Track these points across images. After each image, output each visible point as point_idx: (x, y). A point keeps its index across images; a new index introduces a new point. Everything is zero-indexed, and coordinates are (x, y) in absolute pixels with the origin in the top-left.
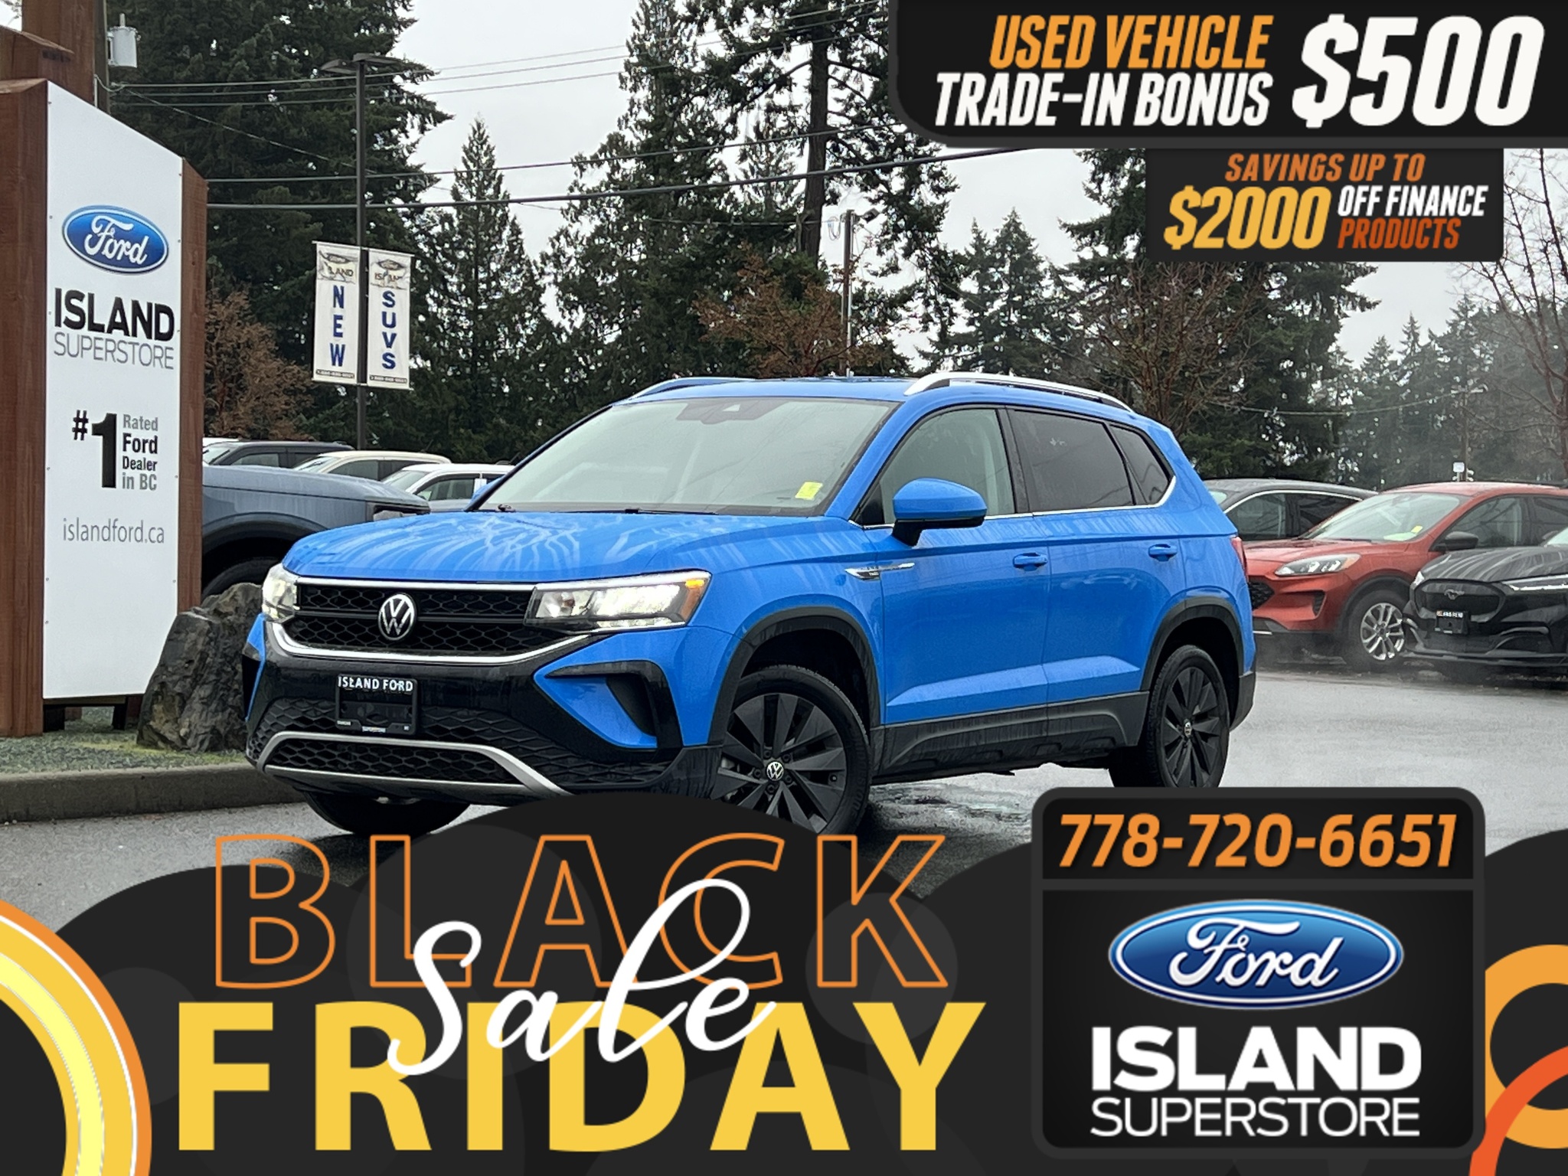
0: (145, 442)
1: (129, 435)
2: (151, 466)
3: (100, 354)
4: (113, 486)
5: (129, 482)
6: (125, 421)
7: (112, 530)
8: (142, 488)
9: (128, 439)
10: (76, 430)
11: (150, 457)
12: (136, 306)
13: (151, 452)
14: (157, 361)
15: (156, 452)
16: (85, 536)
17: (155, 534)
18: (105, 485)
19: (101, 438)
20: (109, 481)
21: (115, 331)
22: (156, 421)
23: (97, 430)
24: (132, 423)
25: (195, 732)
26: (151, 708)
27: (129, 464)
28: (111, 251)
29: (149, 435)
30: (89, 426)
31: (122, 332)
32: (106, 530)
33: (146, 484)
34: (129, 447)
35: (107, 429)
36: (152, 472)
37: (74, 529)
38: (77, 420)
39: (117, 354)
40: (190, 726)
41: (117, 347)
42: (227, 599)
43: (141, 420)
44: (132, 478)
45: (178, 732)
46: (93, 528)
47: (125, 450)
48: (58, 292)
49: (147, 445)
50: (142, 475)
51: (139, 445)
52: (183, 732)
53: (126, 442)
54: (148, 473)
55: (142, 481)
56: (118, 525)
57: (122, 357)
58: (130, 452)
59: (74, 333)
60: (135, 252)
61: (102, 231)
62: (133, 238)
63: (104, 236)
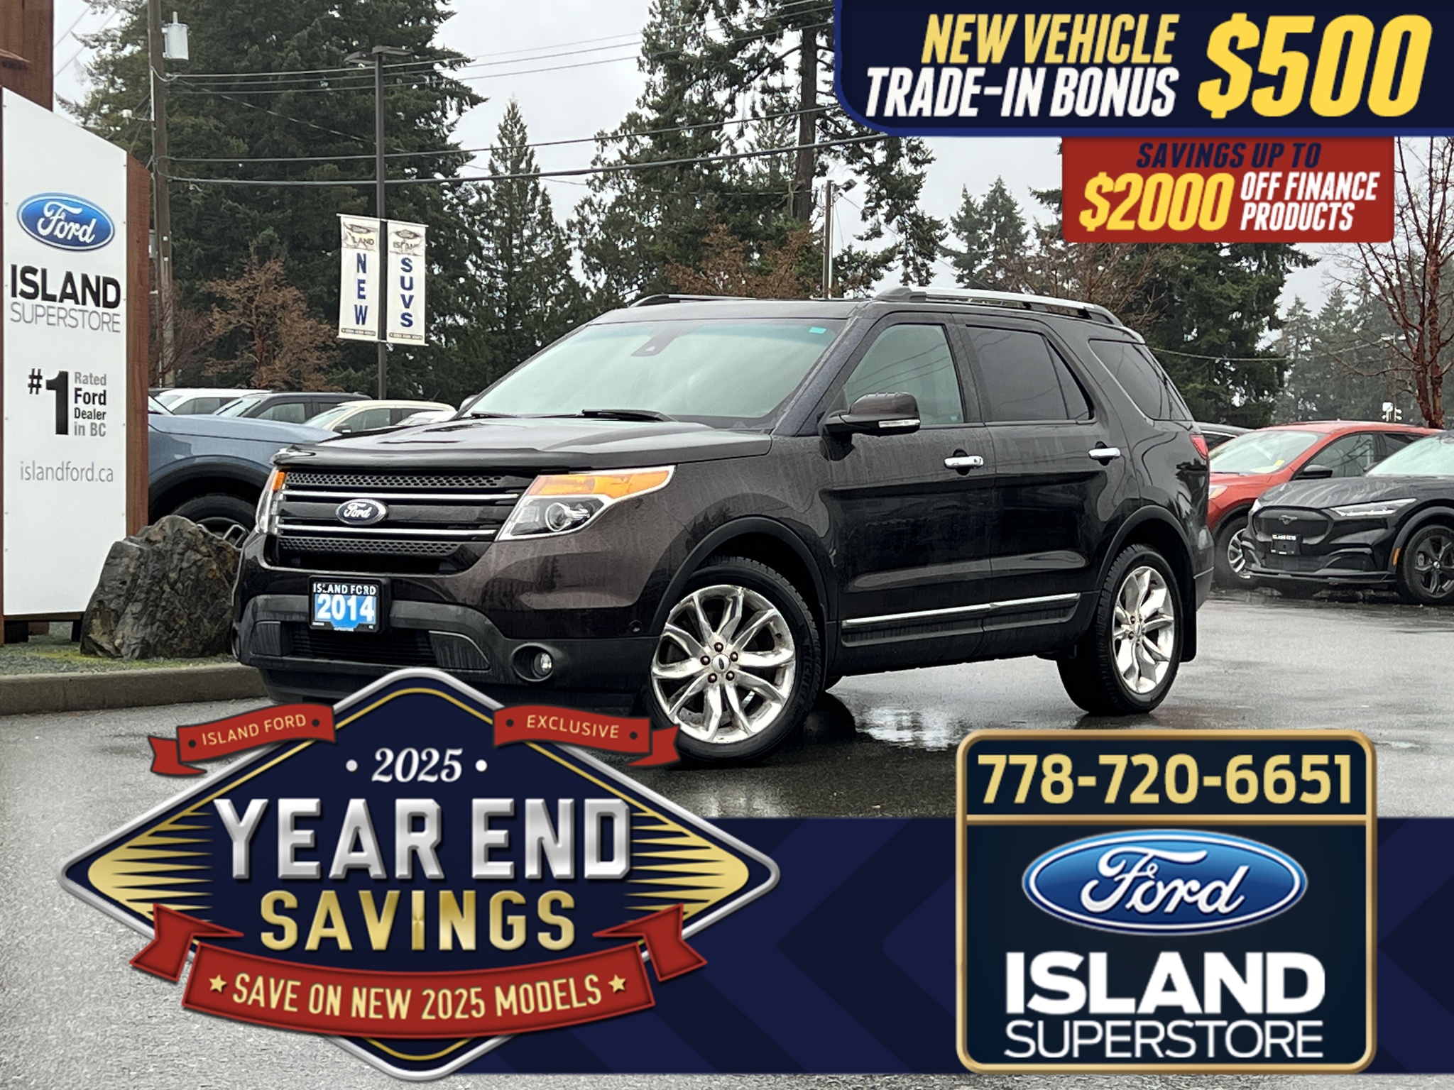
0: (95, 395)
1: (80, 389)
2: (100, 415)
3: (53, 320)
4: (66, 432)
5: (80, 430)
6: (76, 378)
7: (65, 471)
8: (92, 435)
9: (79, 392)
10: (32, 386)
11: (98, 408)
12: (85, 278)
13: (101, 403)
14: (105, 325)
15: (104, 403)
16: (40, 476)
17: (104, 474)
18: (58, 432)
19: (53, 393)
20: (62, 428)
21: (65, 300)
22: (105, 378)
23: (50, 385)
24: (82, 378)
25: (128, 642)
26: (90, 623)
27: (80, 414)
28: (61, 231)
29: (99, 389)
30: (43, 382)
31: (72, 301)
32: (60, 471)
33: (95, 431)
34: (80, 399)
35: (59, 385)
36: (101, 421)
37: (30, 471)
38: (32, 377)
39: (69, 320)
40: (123, 637)
41: (68, 313)
42: (157, 529)
43: (91, 376)
44: (83, 427)
45: (113, 643)
46: (47, 469)
47: (76, 402)
49: (97, 398)
50: (92, 424)
51: (89, 398)
52: (117, 642)
53: (77, 396)
54: (98, 422)
55: (92, 429)
56: (71, 466)
57: (73, 323)
58: (81, 404)
59: (29, 303)
60: (85, 233)
61: (54, 215)
62: (82, 220)
63: (55, 219)
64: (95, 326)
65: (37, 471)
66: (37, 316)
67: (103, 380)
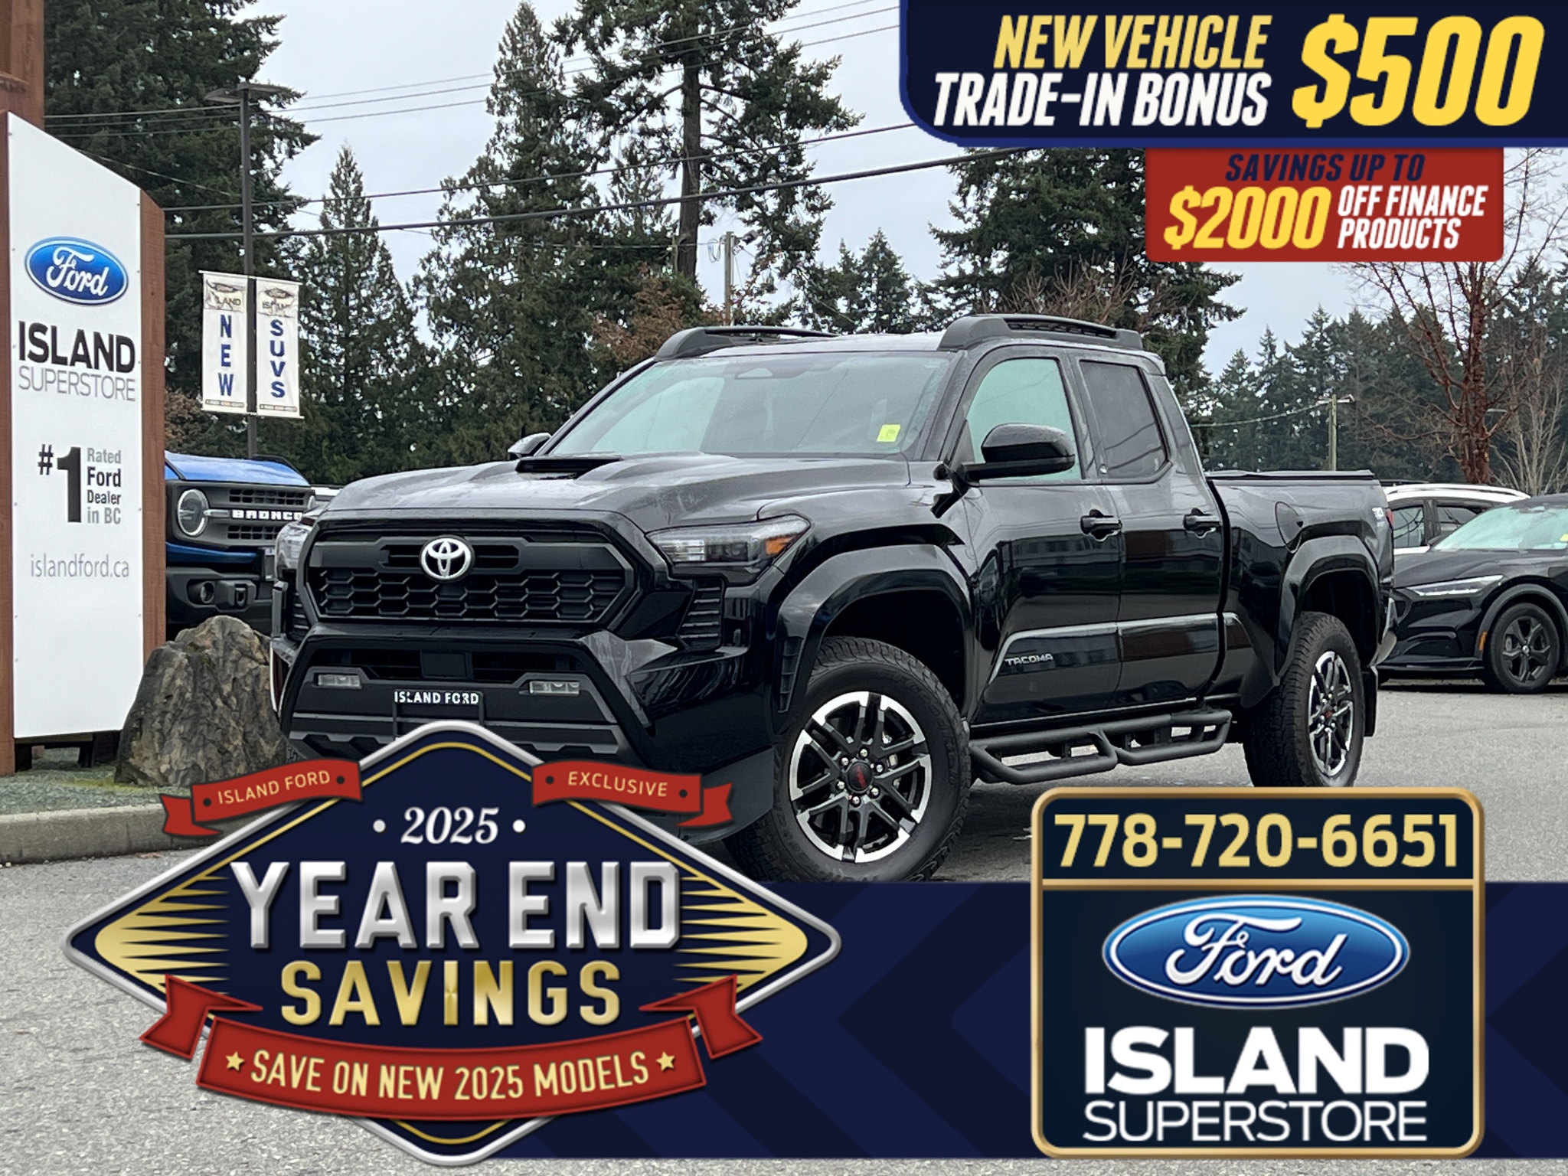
0: (109, 475)
1: (93, 469)
2: (115, 499)
3: (64, 387)
4: (78, 519)
5: (93, 516)
6: (89, 455)
7: (78, 565)
8: (107, 522)
9: (92, 472)
10: (42, 465)
11: (113, 490)
12: (98, 338)
13: (115, 485)
14: (119, 392)
15: (119, 485)
16: (52, 571)
17: (120, 568)
18: (70, 520)
19: (65, 472)
20: (74, 515)
21: (77, 363)
23: (62, 464)
24: (96, 456)
25: (175, 768)
26: (129, 744)
27: (93, 498)
28: (72, 282)
29: (113, 468)
30: (54, 461)
31: (84, 365)
32: (72, 565)
33: (109, 517)
34: (94, 480)
35: (72, 463)
36: (116, 505)
37: (41, 565)
38: (43, 454)
39: (81, 387)
40: (170, 762)
41: (80, 380)
42: (204, 632)
43: (104, 452)
44: (96, 512)
45: (159, 770)
46: (59, 563)
47: (89, 483)
49: (111, 478)
50: (106, 509)
51: (103, 479)
52: (163, 769)
53: (91, 476)
54: (112, 507)
55: (107, 515)
56: (85, 560)
57: (86, 390)
58: (94, 486)
59: (38, 366)
60: (96, 283)
61: (63, 263)
62: (94, 269)
63: (65, 267)
64: (108, 394)
65: (49, 565)
66: (47, 382)
67: (118, 457)
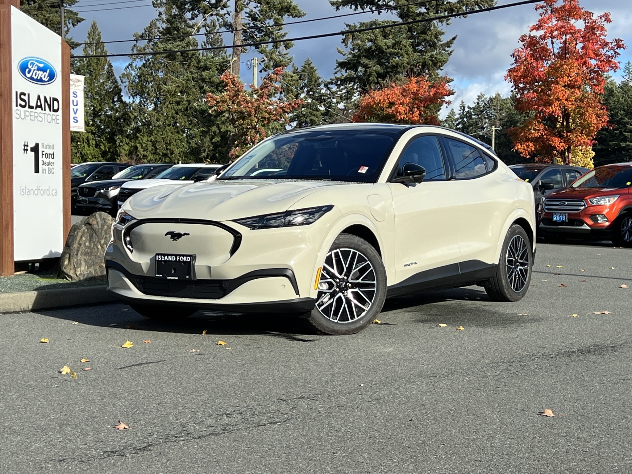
1: (44, 152)
3: (33, 118)
5: (44, 171)
6: (42, 146)
9: (43, 153)
10: (25, 150)
11: (51, 160)
12: (45, 98)
13: (52, 158)
17: (54, 192)
18: (35, 172)
19: (33, 153)
20: (37, 171)
21: (37, 108)
23: (32, 149)
24: (45, 146)
28: (36, 75)
30: (29, 148)
34: (44, 156)
36: (52, 167)
37: (24, 191)
38: (25, 146)
39: (39, 118)
41: (39, 115)
44: (45, 169)
47: (42, 157)
48: (17, 93)
49: (50, 155)
50: (49, 168)
51: (48, 156)
53: (43, 154)
54: (51, 167)
56: (41, 188)
57: (40, 119)
58: (44, 159)
59: (22, 109)
60: (44, 76)
61: (32, 67)
62: (44, 70)
64: (49, 121)
65: (27, 191)
66: (27, 116)
67: (52, 147)
